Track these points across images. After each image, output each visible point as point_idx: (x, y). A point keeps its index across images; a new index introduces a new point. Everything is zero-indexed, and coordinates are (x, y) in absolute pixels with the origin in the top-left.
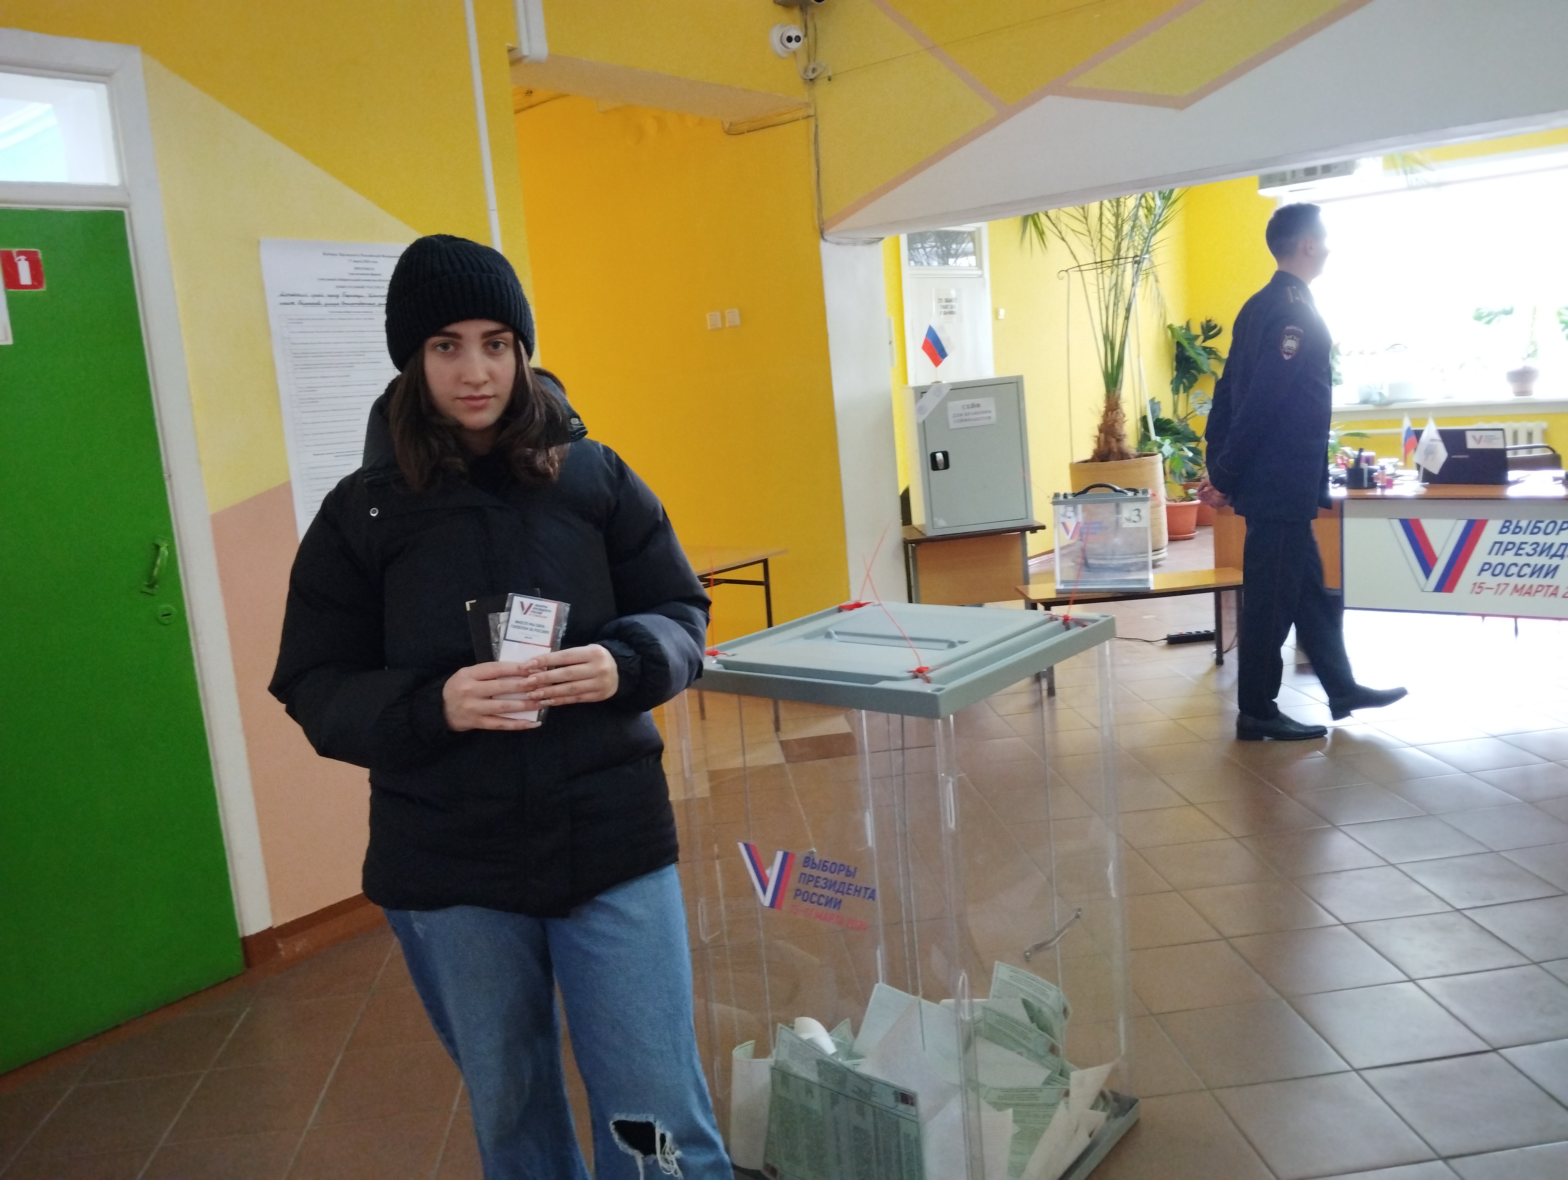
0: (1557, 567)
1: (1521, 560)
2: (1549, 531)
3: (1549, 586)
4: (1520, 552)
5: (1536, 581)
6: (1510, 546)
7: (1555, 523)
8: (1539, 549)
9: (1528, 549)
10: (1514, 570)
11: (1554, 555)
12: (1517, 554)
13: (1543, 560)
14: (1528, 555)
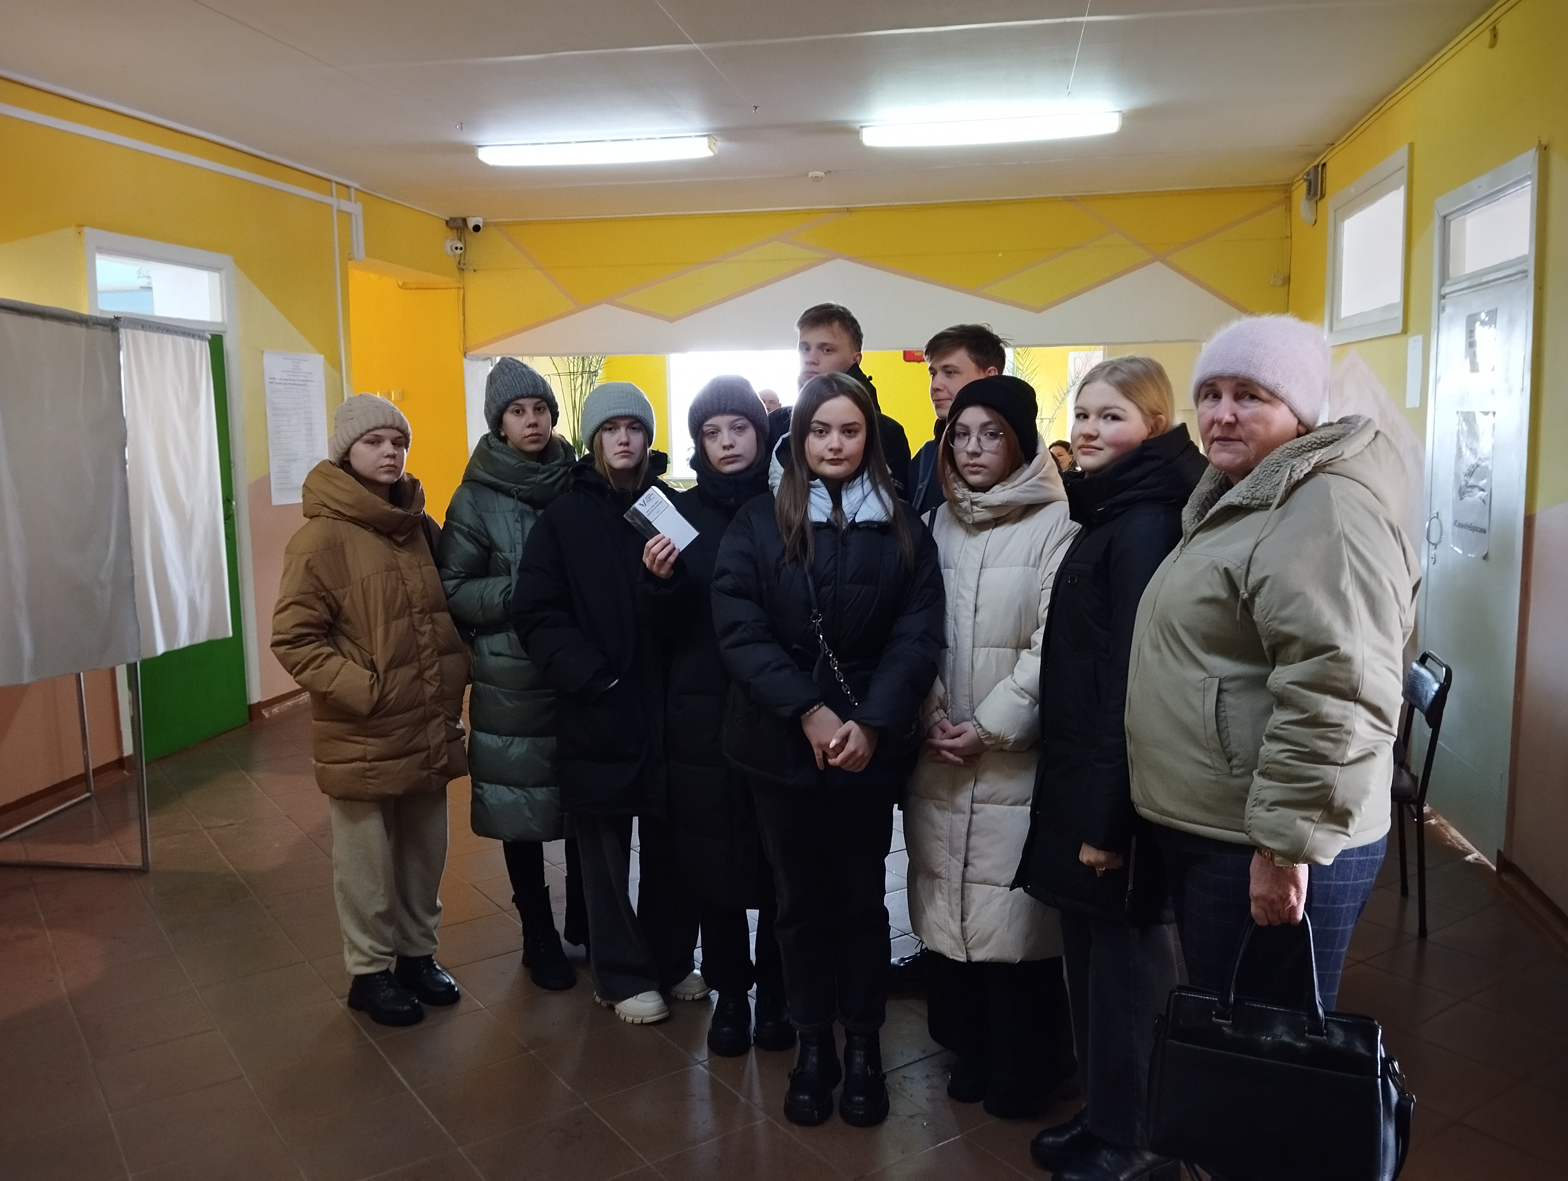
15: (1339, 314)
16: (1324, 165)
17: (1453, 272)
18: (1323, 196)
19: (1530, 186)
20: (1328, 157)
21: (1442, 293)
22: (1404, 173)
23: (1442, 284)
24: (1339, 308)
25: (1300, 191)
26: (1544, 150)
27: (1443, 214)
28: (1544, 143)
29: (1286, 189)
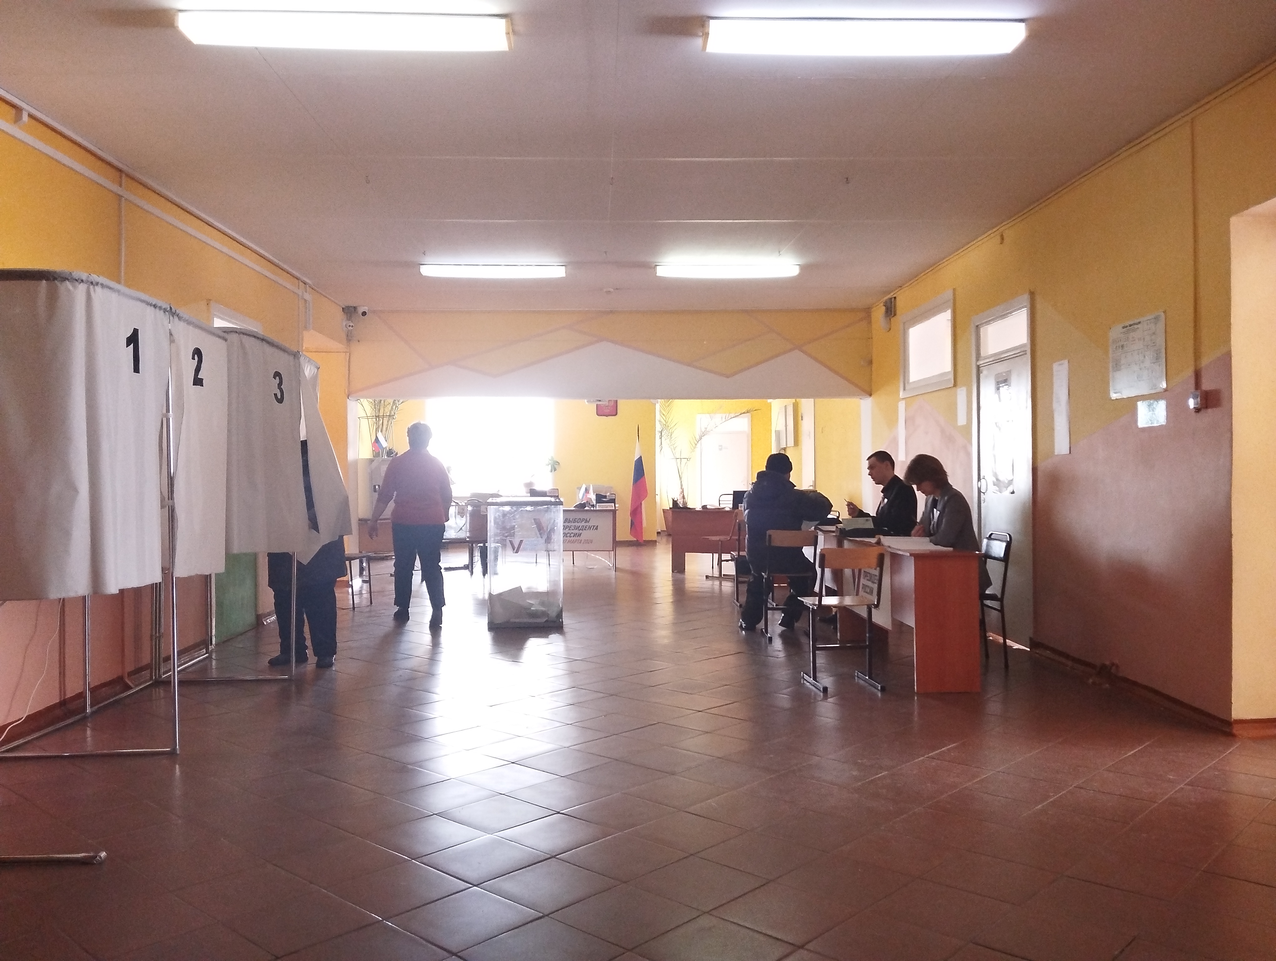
0: (581, 534)
1: (571, 532)
2: (579, 521)
3: (579, 540)
4: (570, 529)
5: (575, 538)
6: (567, 527)
7: (580, 519)
8: (576, 528)
9: (573, 528)
10: (569, 535)
11: (580, 530)
12: (569, 530)
13: (577, 531)
14: (573, 530)
15: (909, 380)
16: (895, 298)
17: (983, 354)
18: (895, 315)
19: (1026, 311)
20: (898, 293)
21: (978, 364)
22: (951, 303)
23: (977, 360)
24: (909, 376)
25: (879, 313)
26: (1032, 294)
27: (976, 325)
28: (1032, 290)
29: (867, 311)
